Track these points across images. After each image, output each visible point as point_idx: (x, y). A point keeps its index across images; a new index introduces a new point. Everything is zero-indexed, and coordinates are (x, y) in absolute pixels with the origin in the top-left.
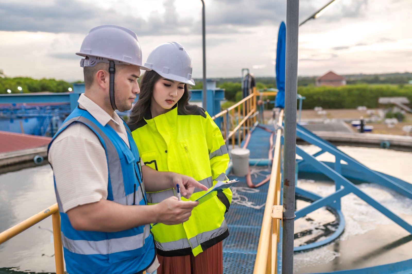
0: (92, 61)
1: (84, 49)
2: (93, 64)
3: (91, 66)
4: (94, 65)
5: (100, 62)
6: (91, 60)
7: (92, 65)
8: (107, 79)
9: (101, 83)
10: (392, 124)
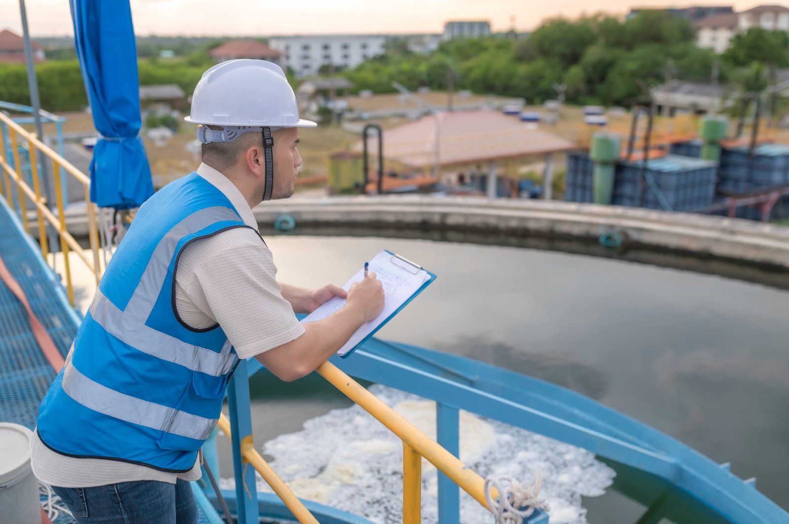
0: (230, 133)
1: (214, 115)
2: (232, 138)
3: (229, 141)
4: (234, 138)
5: (245, 133)
6: (228, 131)
7: (229, 139)
8: (262, 160)
9: (254, 167)
10: (163, 138)
